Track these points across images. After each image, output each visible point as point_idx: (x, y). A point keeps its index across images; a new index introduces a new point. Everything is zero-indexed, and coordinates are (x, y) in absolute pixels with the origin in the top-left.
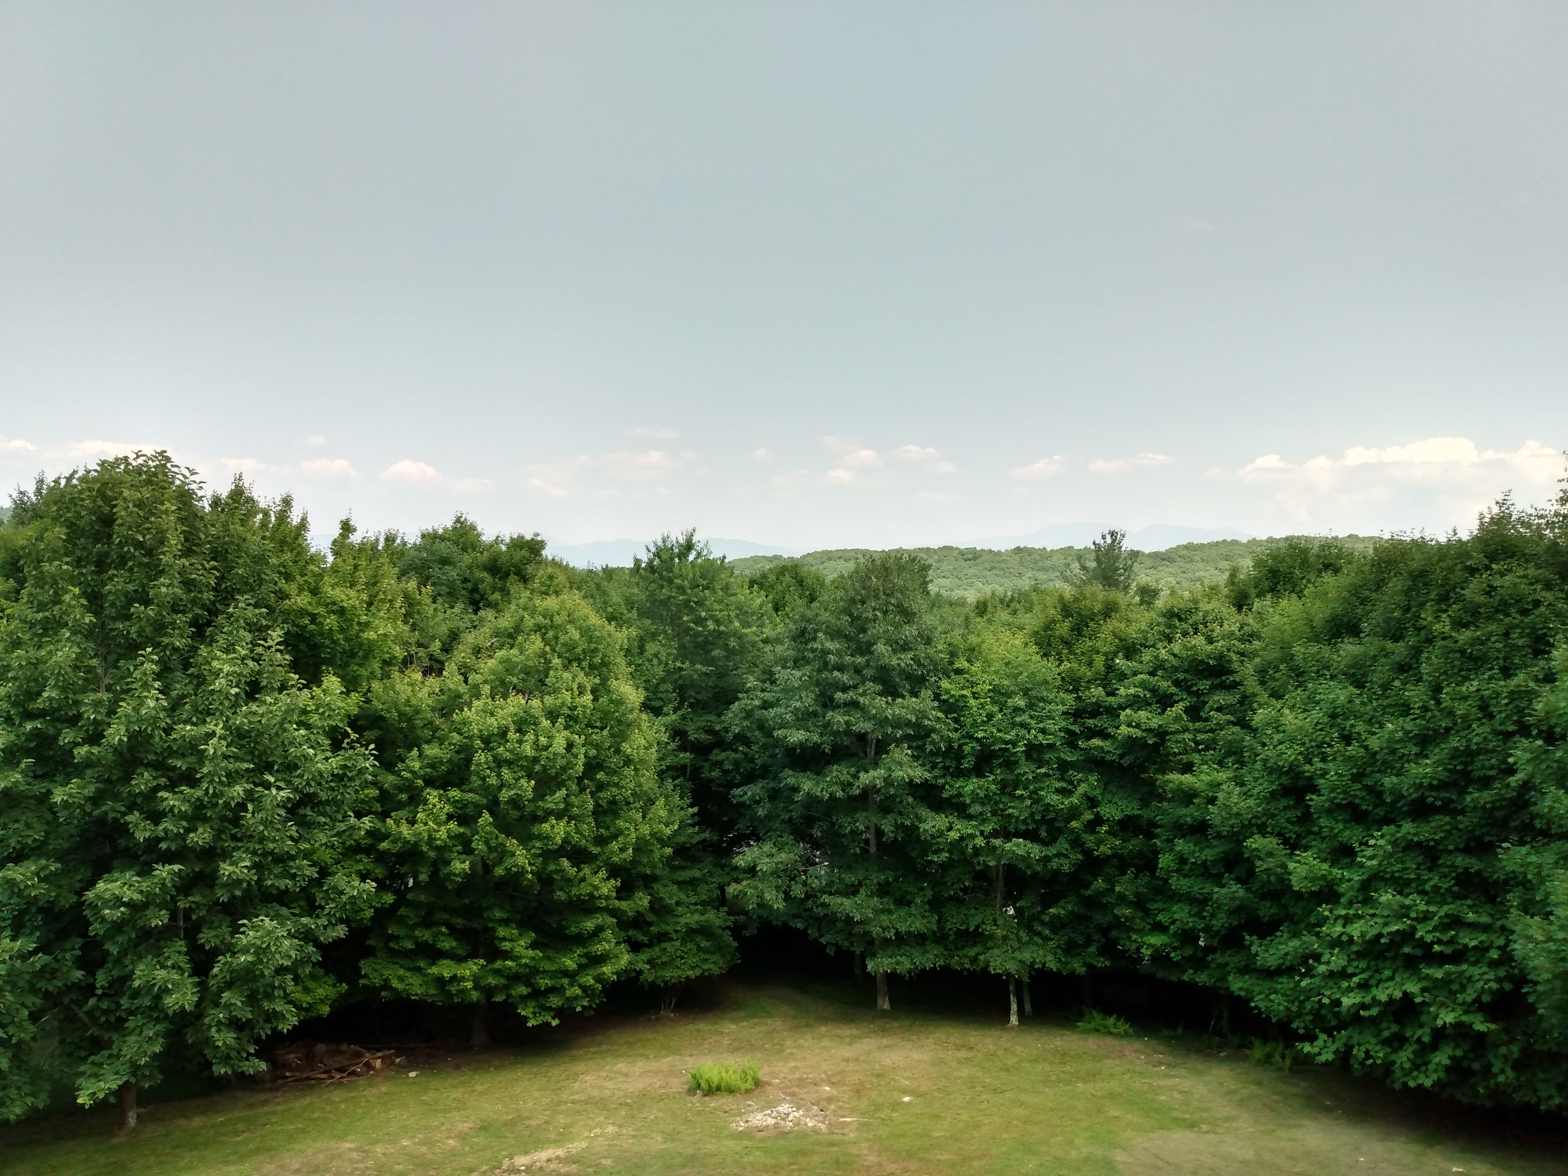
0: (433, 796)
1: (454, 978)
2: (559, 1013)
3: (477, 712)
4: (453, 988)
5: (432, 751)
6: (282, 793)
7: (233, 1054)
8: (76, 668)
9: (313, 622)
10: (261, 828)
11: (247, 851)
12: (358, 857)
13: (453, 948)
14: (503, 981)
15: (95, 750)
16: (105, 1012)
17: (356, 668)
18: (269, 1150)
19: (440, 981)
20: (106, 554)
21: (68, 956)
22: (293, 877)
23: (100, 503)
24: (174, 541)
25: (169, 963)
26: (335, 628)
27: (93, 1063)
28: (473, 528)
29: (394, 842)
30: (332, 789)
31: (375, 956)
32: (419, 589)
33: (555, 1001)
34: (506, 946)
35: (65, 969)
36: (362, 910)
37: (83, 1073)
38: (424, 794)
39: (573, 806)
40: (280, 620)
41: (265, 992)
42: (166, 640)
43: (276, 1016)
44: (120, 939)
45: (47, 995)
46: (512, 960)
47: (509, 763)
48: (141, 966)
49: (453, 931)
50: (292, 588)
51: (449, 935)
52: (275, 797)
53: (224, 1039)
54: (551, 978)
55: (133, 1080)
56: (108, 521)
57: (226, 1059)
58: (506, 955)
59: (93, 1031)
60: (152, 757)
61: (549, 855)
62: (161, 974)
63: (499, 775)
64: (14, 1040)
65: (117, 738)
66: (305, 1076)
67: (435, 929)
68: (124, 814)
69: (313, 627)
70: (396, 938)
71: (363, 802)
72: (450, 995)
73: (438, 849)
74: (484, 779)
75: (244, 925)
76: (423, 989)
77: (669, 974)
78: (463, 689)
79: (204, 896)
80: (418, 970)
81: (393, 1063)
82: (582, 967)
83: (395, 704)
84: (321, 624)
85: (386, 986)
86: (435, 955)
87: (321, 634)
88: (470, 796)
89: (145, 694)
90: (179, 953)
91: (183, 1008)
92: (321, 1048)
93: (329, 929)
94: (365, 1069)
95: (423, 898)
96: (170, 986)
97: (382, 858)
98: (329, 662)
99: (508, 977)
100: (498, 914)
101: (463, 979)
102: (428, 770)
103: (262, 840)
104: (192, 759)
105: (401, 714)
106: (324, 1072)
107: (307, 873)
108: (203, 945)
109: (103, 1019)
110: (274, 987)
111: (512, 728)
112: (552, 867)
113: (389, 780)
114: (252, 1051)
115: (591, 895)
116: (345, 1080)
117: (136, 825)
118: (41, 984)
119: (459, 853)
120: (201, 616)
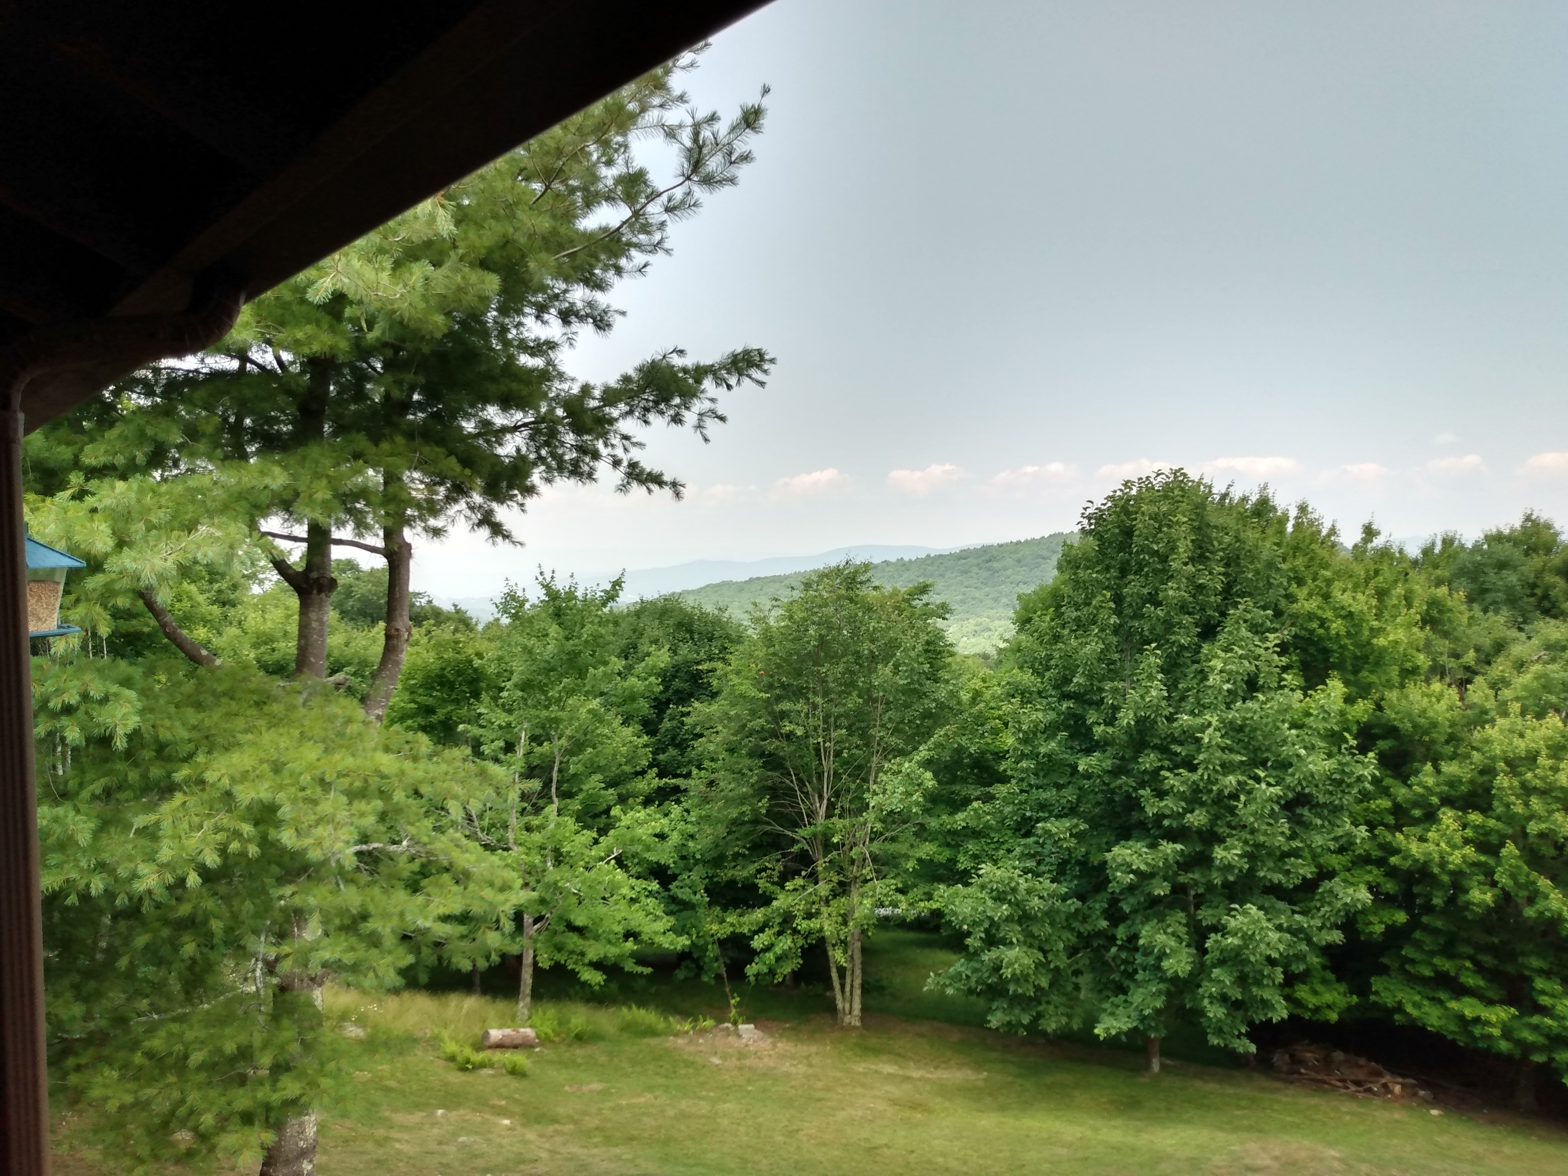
0: (1448, 817)
1: (1477, 1020)
3: (1501, 731)
4: (1477, 1031)
5: (1450, 768)
6: (1271, 789)
7: (1226, 1029)
8: (1100, 660)
9: (1321, 626)
10: (1252, 819)
11: (1239, 840)
12: (1369, 868)
13: (1480, 987)
14: (1543, 1040)
15: (1110, 730)
16: (1125, 962)
17: (1367, 674)
18: (1260, 1131)
19: (1461, 1018)
20: (1128, 562)
21: (1097, 906)
22: (1287, 873)
23: (1124, 518)
24: (1184, 547)
25: (1169, 930)
26: (1343, 633)
27: (1113, 1004)
28: (1548, 526)
30: (1331, 793)
31: (1389, 975)
32: (1450, 595)
34: (1545, 1000)
35: (1094, 917)
36: (1371, 923)
37: (1105, 1010)
38: (1440, 813)
40: (1288, 622)
41: (1255, 978)
42: (1173, 638)
43: (1266, 1004)
44: (1132, 900)
45: (1080, 935)
46: (1552, 1017)
47: (1543, 793)
48: (1147, 928)
49: (1480, 969)
50: (1301, 593)
51: (1475, 972)
52: (1264, 792)
53: (1215, 1012)
55: (1141, 1027)
56: (1129, 533)
57: (1219, 1031)
58: (1546, 1011)
59: (1116, 977)
60: (1157, 741)
62: (1161, 938)
63: (1526, 804)
64: (1052, 966)
65: (1126, 721)
66: (1319, 1077)
67: (1459, 962)
68: (1135, 789)
69: (1321, 631)
70: (1412, 961)
71: (1374, 812)
72: (1474, 1037)
73: (1452, 873)
74: (1507, 806)
75: (1235, 909)
76: (1443, 1022)
78: (1491, 704)
79: (1204, 876)
80: (1440, 1002)
81: (1415, 1094)
83: (1409, 715)
84: (1329, 628)
85: (1399, 1008)
86: (1458, 989)
87: (1330, 639)
88: (1493, 823)
89: (1149, 684)
90: (1180, 923)
91: (1176, 972)
92: (1339, 1055)
93: (1323, 932)
94: (1383, 1090)
95: (1439, 924)
96: (1168, 951)
97: (1392, 873)
98: (1340, 667)
99: (1548, 1037)
100: (1535, 962)
102: (1446, 788)
103: (1253, 832)
104: (1193, 747)
105: (1415, 726)
106: (1340, 1081)
107: (1301, 871)
108: (1201, 921)
109: (1122, 968)
110: (1263, 976)
111: (1544, 753)
113: (1402, 793)
114: (1243, 1031)
116: (1360, 1095)
117: (1147, 800)
118: (1076, 924)
119: (1480, 883)
120: (1213, 617)
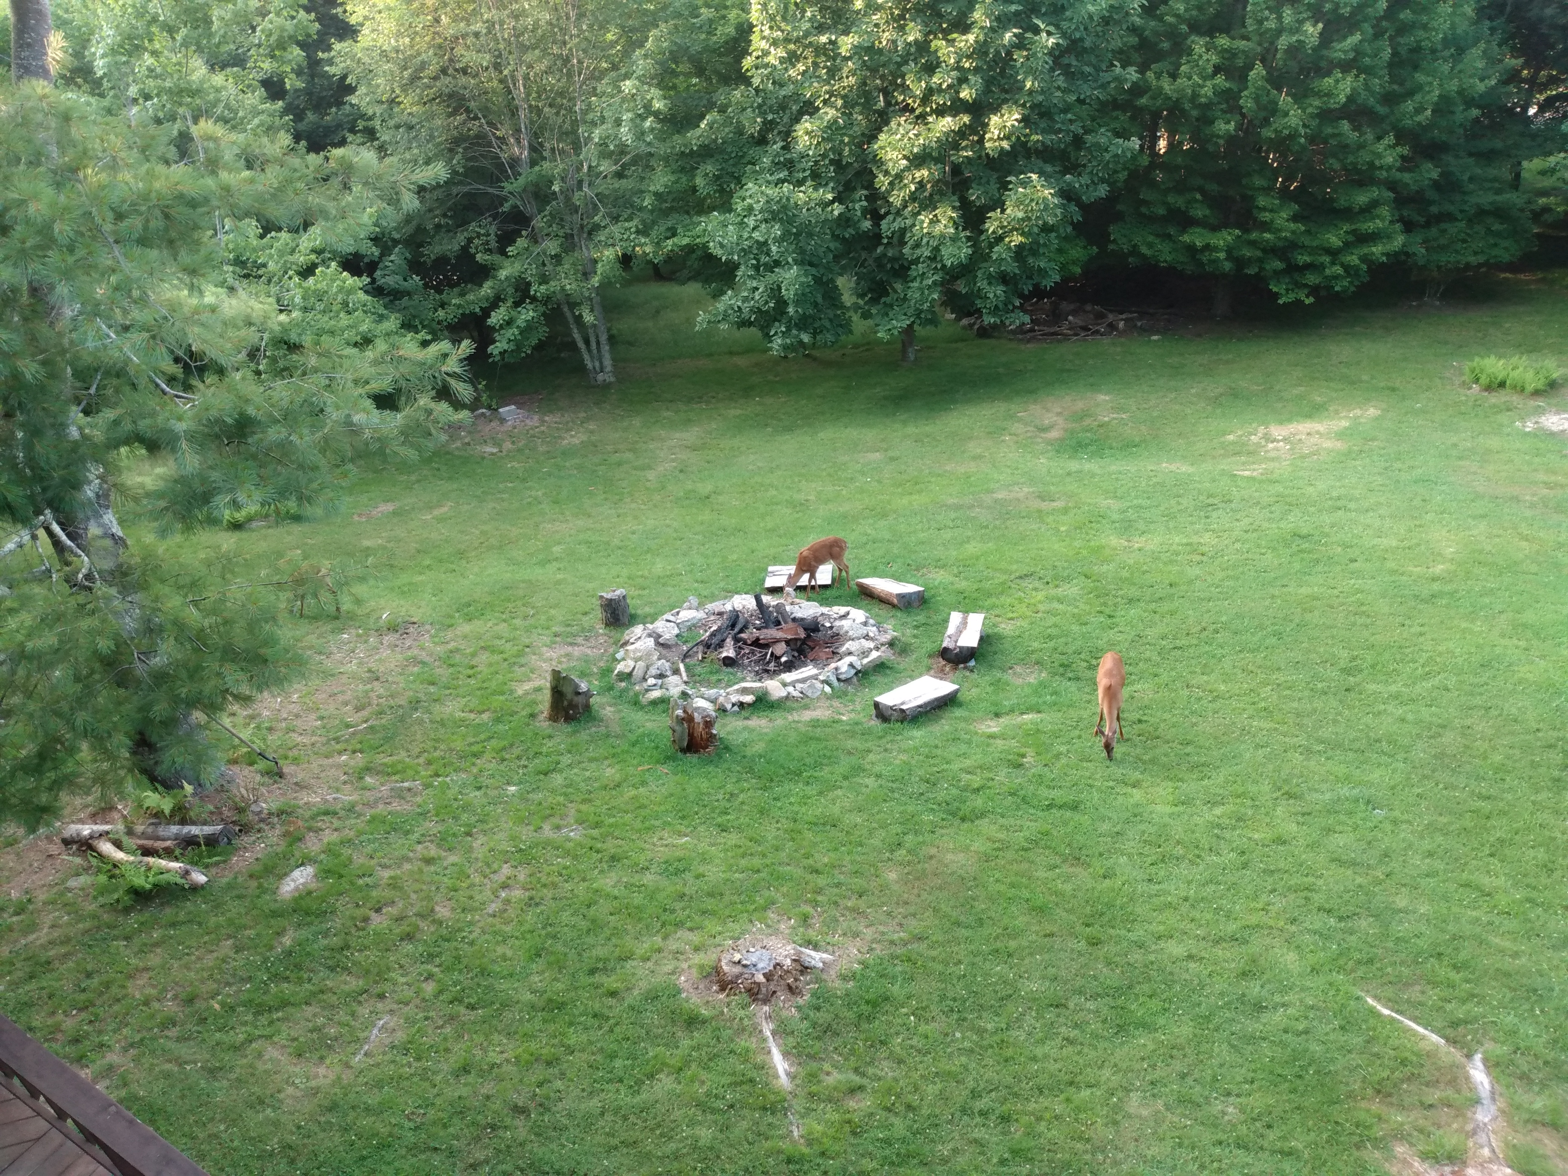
0: (1198, 44)
1: (1206, 247)
2: (1314, 290)
4: (1205, 257)
7: (1001, 306)
11: (1016, 103)
13: (1206, 216)
14: (1259, 253)
16: (893, 259)
19: (1191, 249)
22: (1059, 132)
27: (884, 305)
29: (1153, 98)
31: (1125, 221)
33: (1312, 279)
34: (1266, 216)
35: (856, 218)
38: (1189, 42)
39: (1365, 55)
43: (1040, 272)
45: (845, 241)
46: (1269, 230)
49: (1207, 198)
51: (1203, 202)
52: (1045, 44)
53: (994, 291)
54: (1310, 254)
58: (1265, 226)
61: (1326, 116)
63: (1279, 17)
67: (1190, 196)
68: (900, 65)
70: (1147, 203)
72: (1201, 264)
73: (1202, 107)
74: (1260, 22)
75: (1012, 182)
76: (1173, 257)
77: (1446, 259)
79: (974, 151)
80: (1170, 237)
81: (1136, 326)
82: (1347, 244)
85: (1135, 251)
86: (1186, 222)
88: (1242, 44)
90: (953, 208)
91: (958, 260)
92: (1066, 307)
93: (1092, 188)
94: (1109, 329)
99: (1264, 251)
100: (1257, 182)
101: (1216, 249)
106: (1069, 329)
108: (974, 201)
109: (889, 266)
110: (1039, 245)
112: (1329, 130)
114: (1017, 304)
115: (1371, 164)
116: (1090, 338)
119: (1224, 112)
